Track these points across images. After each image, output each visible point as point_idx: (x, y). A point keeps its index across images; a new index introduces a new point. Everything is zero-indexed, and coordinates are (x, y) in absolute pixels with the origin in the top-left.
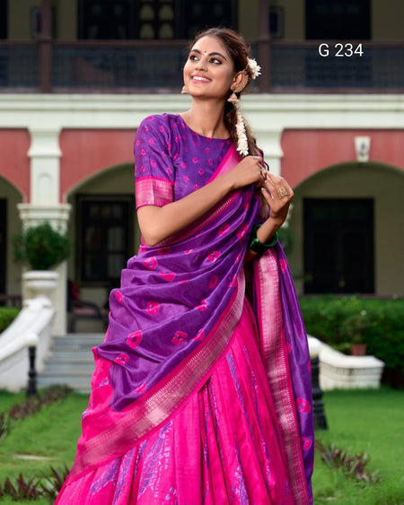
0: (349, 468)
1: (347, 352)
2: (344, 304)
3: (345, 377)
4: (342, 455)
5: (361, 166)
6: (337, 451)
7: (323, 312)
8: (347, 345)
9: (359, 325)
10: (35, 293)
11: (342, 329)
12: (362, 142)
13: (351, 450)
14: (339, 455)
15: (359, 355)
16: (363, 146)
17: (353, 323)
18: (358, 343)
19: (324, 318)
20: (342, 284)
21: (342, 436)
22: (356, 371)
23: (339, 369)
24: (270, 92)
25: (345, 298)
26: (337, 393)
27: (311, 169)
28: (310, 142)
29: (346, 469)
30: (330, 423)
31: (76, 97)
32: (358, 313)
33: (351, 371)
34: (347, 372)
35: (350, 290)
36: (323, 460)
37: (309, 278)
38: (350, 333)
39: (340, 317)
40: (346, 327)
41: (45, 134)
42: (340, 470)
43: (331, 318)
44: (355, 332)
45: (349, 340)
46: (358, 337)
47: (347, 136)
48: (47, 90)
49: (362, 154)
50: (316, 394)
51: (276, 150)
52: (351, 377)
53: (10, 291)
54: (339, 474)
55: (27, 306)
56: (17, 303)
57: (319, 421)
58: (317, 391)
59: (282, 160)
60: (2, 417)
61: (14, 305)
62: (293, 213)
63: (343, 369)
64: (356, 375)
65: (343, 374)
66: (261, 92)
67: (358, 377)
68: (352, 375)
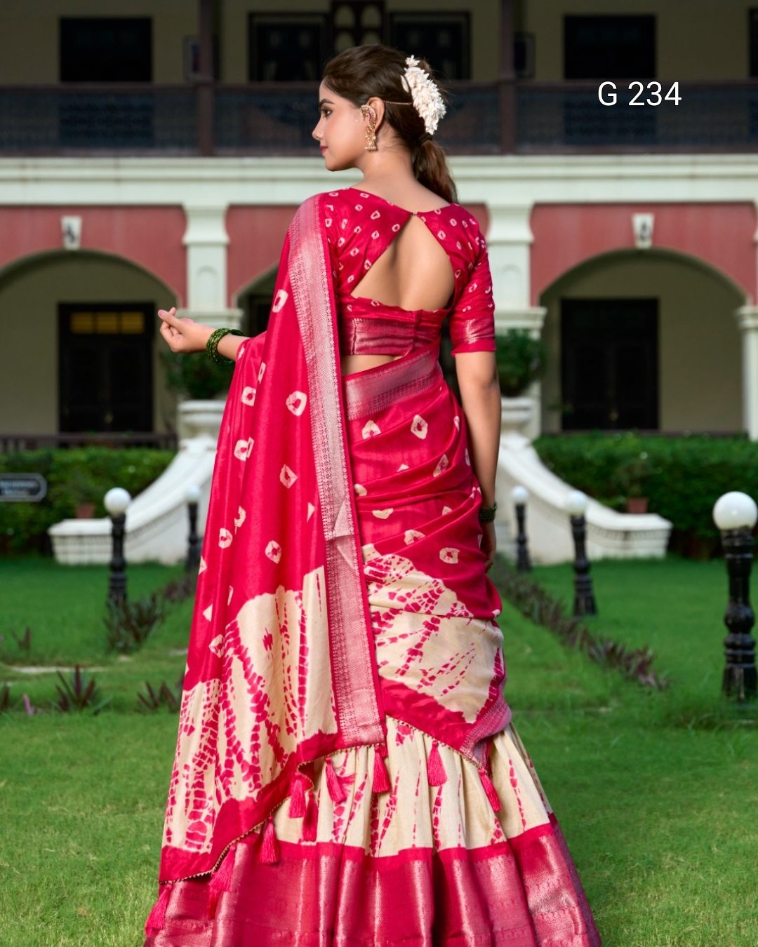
0: (628, 667)
1: (621, 509)
2: (617, 443)
3: (618, 542)
4: (619, 649)
5: (641, 255)
6: (611, 645)
7: (588, 455)
8: (621, 500)
9: (638, 473)
10: (195, 431)
11: (614, 478)
12: (642, 221)
13: (630, 643)
14: (614, 649)
15: (638, 512)
16: (644, 227)
17: (629, 470)
18: (635, 496)
19: (590, 463)
20: (614, 416)
21: (617, 623)
22: (633, 536)
23: (610, 532)
24: (516, 153)
25: (618, 435)
26: (608, 564)
27: (572, 258)
28: (570, 222)
29: (624, 669)
30: (600, 604)
31: (248, 161)
32: (636, 455)
33: (627, 534)
34: (622, 536)
35: (625, 424)
36: (592, 656)
37: (569, 408)
38: (625, 483)
39: (611, 461)
40: (621, 474)
41: (207, 213)
42: (617, 669)
43: (599, 462)
44: (633, 481)
45: (624, 493)
46: (636, 489)
47: (622, 213)
48: (209, 153)
49: (643, 238)
50: (581, 567)
51: (523, 232)
52: (627, 543)
53: (160, 427)
54: (614, 676)
55: (185, 448)
56: (171, 445)
57: (586, 604)
58: (582, 563)
59: (533, 247)
60: (154, 599)
61: (167, 447)
62: (547, 319)
63: (616, 532)
64: (633, 540)
65: (615, 539)
66: (503, 152)
67: (635, 543)
68: (628, 540)
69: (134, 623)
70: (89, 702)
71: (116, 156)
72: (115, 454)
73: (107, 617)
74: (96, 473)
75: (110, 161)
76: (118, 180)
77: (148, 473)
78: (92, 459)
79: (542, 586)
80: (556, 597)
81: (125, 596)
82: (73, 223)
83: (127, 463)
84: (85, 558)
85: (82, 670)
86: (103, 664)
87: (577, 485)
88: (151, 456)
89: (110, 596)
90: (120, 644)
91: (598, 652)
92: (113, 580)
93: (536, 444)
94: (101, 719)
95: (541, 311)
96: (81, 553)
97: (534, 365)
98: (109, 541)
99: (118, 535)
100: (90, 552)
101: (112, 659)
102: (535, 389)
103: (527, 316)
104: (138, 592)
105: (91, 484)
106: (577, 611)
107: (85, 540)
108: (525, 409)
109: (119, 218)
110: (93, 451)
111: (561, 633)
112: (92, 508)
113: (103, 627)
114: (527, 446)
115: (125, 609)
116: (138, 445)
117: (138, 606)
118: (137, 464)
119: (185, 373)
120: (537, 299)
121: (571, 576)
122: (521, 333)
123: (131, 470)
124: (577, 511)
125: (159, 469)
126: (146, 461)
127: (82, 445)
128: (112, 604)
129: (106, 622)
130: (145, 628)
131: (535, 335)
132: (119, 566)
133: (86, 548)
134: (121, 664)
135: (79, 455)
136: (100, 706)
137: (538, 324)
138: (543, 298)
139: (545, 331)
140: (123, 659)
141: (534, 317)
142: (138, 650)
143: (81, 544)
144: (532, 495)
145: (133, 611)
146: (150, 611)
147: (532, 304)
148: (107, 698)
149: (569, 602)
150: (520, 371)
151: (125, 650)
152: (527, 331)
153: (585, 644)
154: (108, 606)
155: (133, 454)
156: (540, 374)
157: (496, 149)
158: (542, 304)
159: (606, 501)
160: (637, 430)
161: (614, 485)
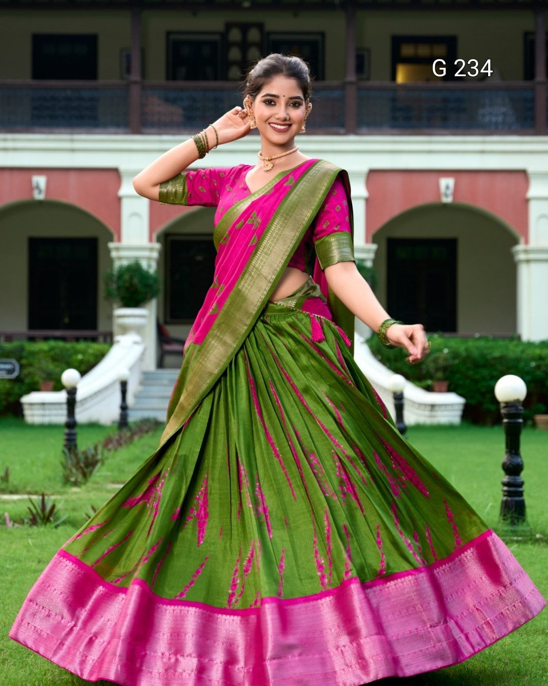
1: (429, 389)
3: (427, 413)
5: (445, 206)
8: (429, 382)
9: (441, 362)
10: (126, 330)
11: (424, 367)
12: (446, 183)
15: (440, 391)
16: (447, 188)
17: (435, 361)
18: (439, 380)
22: (437, 408)
23: (421, 405)
24: (356, 133)
26: (419, 428)
27: (396, 208)
28: (395, 182)
32: (441, 351)
33: (433, 407)
34: (429, 408)
38: (432, 370)
40: (428, 366)
44: (437, 369)
45: (431, 377)
46: (440, 375)
47: (433, 176)
48: (137, 130)
49: (446, 195)
51: (361, 190)
52: (434, 413)
53: (102, 327)
55: (118, 342)
56: (109, 339)
58: (401, 426)
59: (367, 201)
60: (95, 448)
61: (105, 341)
62: (377, 253)
63: (425, 405)
64: (437, 411)
65: (425, 410)
66: (347, 133)
67: (439, 413)
68: (434, 411)
69: (82, 465)
70: (51, 519)
71: (72, 133)
72: (68, 345)
73: (63, 460)
74: (55, 359)
75: (68, 137)
76: (73, 150)
77: (92, 359)
78: (52, 349)
81: (76, 446)
82: (41, 180)
83: (77, 352)
84: (46, 420)
85: (46, 497)
86: (60, 493)
87: (397, 371)
88: (94, 347)
89: (66, 446)
90: (73, 480)
92: (68, 435)
93: (368, 341)
94: (60, 530)
95: (374, 247)
96: (43, 416)
98: (65, 407)
99: (71, 403)
100: (49, 415)
101: (67, 489)
103: (363, 250)
104: (85, 443)
105: (51, 366)
107: (46, 407)
109: (73, 177)
110: (52, 343)
112: (51, 384)
113: (61, 468)
114: (362, 343)
115: (76, 455)
116: (86, 339)
117: (85, 453)
118: (84, 352)
119: (119, 288)
120: (370, 239)
123: (80, 357)
124: (398, 389)
125: (99, 357)
126: (91, 351)
127: (46, 339)
128: (66, 451)
129: (62, 464)
130: (90, 468)
131: (369, 264)
132: (71, 424)
133: (47, 412)
134: (72, 493)
135: (43, 346)
136: (59, 522)
137: (371, 256)
138: (375, 237)
139: (375, 261)
140: (75, 490)
141: (368, 251)
142: (84, 483)
143: (43, 409)
145: (82, 457)
146: (93, 456)
147: (367, 241)
148: (64, 516)
151: (76, 484)
152: (363, 260)
154: (63, 452)
155: (82, 346)
157: (342, 131)
158: (374, 242)
159: (417, 383)
160: (441, 333)
161: (424, 372)
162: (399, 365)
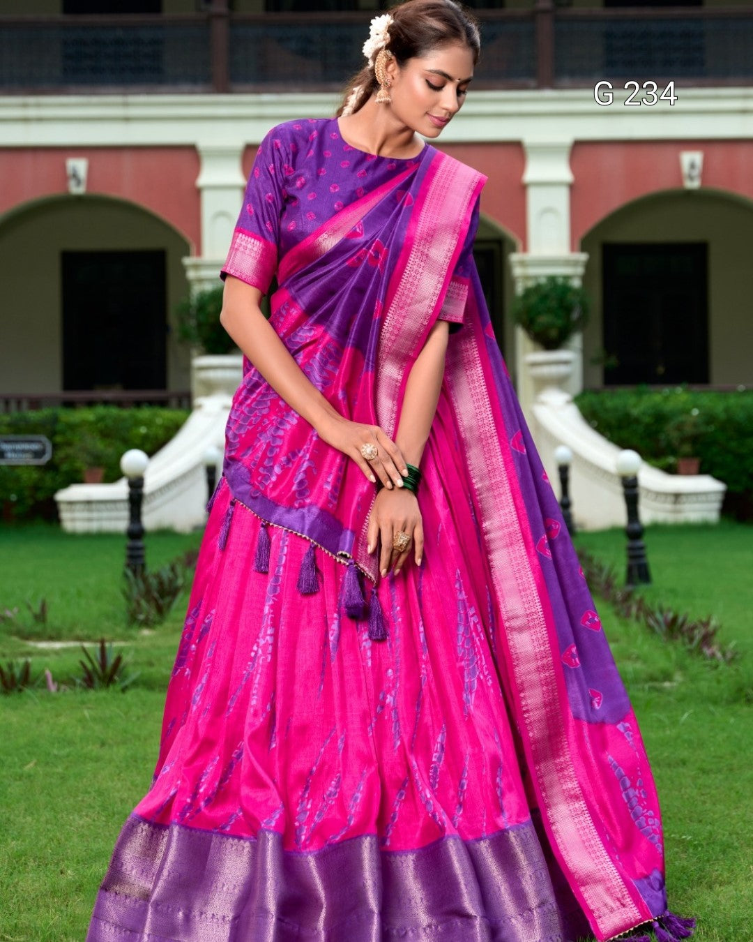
0: (691, 640)
1: (671, 470)
2: (666, 399)
3: (669, 506)
4: (680, 620)
5: (689, 195)
6: (671, 616)
7: (635, 412)
8: (671, 460)
9: (689, 430)
10: (211, 388)
11: (662, 437)
12: (691, 159)
13: (692, 613)
14: (675, 620)
15: (688, 473)
16: (692, 166)
17: (679, 428)
18: (686, 456)
19: (637, 421)
20: (661, 370)
21: (673, 592)
22: (684, 499)
23: (659, 495)
24: (553, 87)
25: (666, 390)
26: (657, 528)
27: (615, 198)
28: (613, 161)
29: (686, 640)
30: (654, 572)
31: (266, 97)
32: (688, 412)
33: (677, 497)
34: (671, 499)
35: (673, 378)
36: (650, 627)
37: (613, 361)
38: (675, 442)
39: (660, 418)
40: (670, 433)
41: (221, 154)
42: (679, 641)
43: (647, 420)
44: (683, 440)
45: (674, 452)
46: (687, 448)
47: (669, 151)
48: (224, 89)
49: (691, 178)
50: (634, 532)
51: (563, 172)
52: (679, 507)
53: (174, 385)
54: (677, 649)
55: (200, 407)
56: (186, 403)
57: (639, 572)
58: (635, 527)
59: (572, 188)
60: (173, 569)
61: (180, 406)
62: (588, 266)
63: (666, 494)
64: (684, 503)
65: (665, 502)
66: (539, 87)
67: (686, 507)
68: (679, 503)
69: (156, 595)
70: (116, 678)
71: (125, 94)
72: (125, 413)
73: (125, 587)
74: (105, 434)
75: (119, 99)
76: (127, 119)
77: (161, 433)
78: (101, 419)
79: (589, 552)
80: (606, 564)
81: (143, 566)
82: (79, 166)
83: (138, 423)
84: (94, 526)
85: (107, 645)
86: (125, 638)
87: (623, 444)
88: (165, 416)
89: (128, 565)
90: (142, 617)
91: (657, 621)
92: (131, 549)
93: (578, 400)
94: (130, 695)
95: (583, 257)
96: (90, 520)
97: (575, 315)
98: (126, 506)
99: (136, 499)
100: (99, 519)
101: (133, 632)
102: (577, 341)
103: (567, 263)
104: (157, 562)
105: (100, 446)
106: (630, 579)
107: (94, 506)
108: (566, 363)
109: (128, 160)
110: (101, 410)
111: (615, 603)
112: (101, 472)
113: (122, 600)
114: (568, 402)
115: (145, 580)
116: (151, 403)
117: (158, 576)
118: (149, 424)
119: (200, 325)
120: (578, 245)
121: (624, 542)
122: (560, 281)
123: (143, 430)
124: (629, 471)
125: (172, 430)
126: (159, 421)
127: (90, 404)
128: (130, 573)
129: (124, 593)
130: (167, 600)
131: (576, 283)
132: (136, 533)
133: (95, 515)
134: (143, 638)
135: (87, 415)
136: (127, 682)
137: (580, 270)
138: (583, 242)
139: (585, 278)
140: (146, 632)
141: (575, 263)
142: (160, 623)
143: (90, 510)
144: (576, 455)
145: (154, 582)
146: (171, 581)
147: (573, 249)
148: (134, 674)
149: (621, 570)
150: (559, 322)
151: (147, 624)
152: (567, 278)
153: (642, 615)
154: (126, 575)
155: (145, 413)
156: (581, 324)
157: (532, 83)
158: (583, 248)
159: (654, 462)
160: (686, 385)
161: (663, 444)
162: (625, 434)
